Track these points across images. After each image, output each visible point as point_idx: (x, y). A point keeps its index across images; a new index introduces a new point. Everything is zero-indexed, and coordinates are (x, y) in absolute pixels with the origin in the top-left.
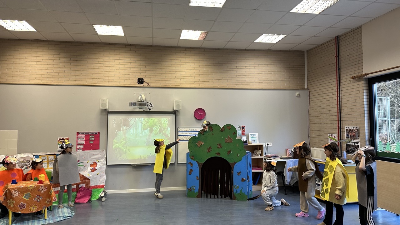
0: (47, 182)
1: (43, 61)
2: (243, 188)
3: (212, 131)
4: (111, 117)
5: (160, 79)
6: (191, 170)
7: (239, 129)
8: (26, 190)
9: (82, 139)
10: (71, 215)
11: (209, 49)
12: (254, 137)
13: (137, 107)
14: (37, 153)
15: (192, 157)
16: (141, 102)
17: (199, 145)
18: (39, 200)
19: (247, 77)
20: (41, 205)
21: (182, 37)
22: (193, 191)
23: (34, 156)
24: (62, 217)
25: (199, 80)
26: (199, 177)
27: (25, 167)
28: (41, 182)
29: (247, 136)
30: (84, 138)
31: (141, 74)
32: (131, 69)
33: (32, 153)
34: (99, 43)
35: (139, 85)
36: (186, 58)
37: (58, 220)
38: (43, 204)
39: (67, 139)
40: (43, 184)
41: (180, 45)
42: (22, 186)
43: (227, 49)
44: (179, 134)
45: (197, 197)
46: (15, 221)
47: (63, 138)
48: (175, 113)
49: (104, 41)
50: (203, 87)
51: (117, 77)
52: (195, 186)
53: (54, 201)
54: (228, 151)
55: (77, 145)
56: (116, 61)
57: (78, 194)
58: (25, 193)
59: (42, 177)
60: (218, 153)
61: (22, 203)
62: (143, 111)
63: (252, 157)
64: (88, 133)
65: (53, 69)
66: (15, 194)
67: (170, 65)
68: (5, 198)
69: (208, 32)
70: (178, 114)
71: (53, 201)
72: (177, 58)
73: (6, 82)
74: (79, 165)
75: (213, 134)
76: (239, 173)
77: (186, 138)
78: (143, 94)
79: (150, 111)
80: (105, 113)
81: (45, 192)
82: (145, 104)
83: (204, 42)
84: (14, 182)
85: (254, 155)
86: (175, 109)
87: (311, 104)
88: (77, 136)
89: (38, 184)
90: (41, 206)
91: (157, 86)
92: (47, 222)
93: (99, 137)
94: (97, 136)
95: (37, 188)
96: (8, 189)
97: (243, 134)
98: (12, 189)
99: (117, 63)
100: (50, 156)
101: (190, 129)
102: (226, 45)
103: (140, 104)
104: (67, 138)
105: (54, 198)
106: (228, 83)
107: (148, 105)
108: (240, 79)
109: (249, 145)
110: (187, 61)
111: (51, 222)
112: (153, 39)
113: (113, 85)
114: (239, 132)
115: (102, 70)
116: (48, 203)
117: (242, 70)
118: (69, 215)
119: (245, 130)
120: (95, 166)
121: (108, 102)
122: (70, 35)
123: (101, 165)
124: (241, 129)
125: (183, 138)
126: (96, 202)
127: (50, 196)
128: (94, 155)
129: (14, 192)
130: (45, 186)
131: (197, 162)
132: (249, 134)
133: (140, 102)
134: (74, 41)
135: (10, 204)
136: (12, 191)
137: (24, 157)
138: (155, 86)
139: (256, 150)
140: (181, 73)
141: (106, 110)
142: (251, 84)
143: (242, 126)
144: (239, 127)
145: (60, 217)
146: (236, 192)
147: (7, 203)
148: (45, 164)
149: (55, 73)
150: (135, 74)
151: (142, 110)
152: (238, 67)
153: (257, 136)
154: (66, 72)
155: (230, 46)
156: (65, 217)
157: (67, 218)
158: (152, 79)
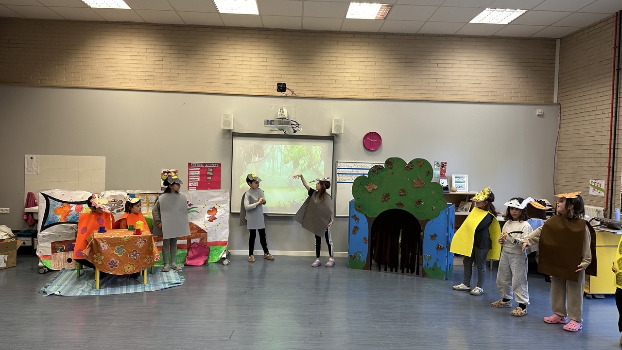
0: (147, 233)
1: (140, 54)
2: (438, 260)
3: (391, 168)
4: (238, 143)
5: (311, 85)
6: (356, 228)
7: (436, 167)
8: (118, 242)
9: (195, 173)
10: (179, 281)
11: (392, 34)
12: (462, 181)
13: (276, 127)
14: (133, 191)
15: (358, 208)
16: (283, 119)
17: (370, 189)
18: (135, 258)
19: (454, 81)
20: (138, 264)
21: (349, 16)
22: (358, 259)
23: (128, 194)
24: (167, 283)
25: (372, 87)
26: (368, 239)
27: (116, 210)
28: (138, 232)
29: (448, 179)
30: (199, 172)
31: (283, 76)
32: (268, 68)
33: (125, 191)
34: (220, 27)
35: (280, 94)
36: (354, 51)
37: (162, 287)
38: (141, 264)
39: (175, 172)
40: (141, 235)
41: (345, 28)
42: (113, 237)
43: (423, 35)
44: (339, 171)
45: (364, 268)
46: (104, 285)
47: (169, 170)
48: (332, 138)
49: (228, 23)
50: (380, 98)
51: (247, 81)
52: (361, 252)
53: (157, 259)
54: (417, 201)
55: (189, 181)
56: (245, 55)
57: (189, 252)
58: (117, 247)
59: (140, 224)
60: (400, 204)
61: (113, 259)
62: (284, 134)
63: (456, 213)
64: (205, 164)
65: (154, 66)
66: (104, 246)
67: (328, 62)
68: (90, 252)
69: (392, 6)
70: (338, 140)
71: (155, 261)
72: (339, 51)
73: (89, 86)
74: (192, 211)
75: (392, 173)
76: (433, 237)
77: (349, 178)
78: (285, 108)
79: (295, 134)
80: (228, 136)
81: (144, 246)
82: (287, 123)
83: (384, 22)
84: (102, 230)
85: (458, 210)
86: (333, 133)
87: (562, 129)
88: (189, 168)
89: (134, 234)
90: (138, 266)
91: (306, 96)
92: (147, 289)
93: (220, 171)
94: (217, 169)
95: (133, 240)
96: (95, 239)
97: (442, 175)
98: (100, 239)
99: (246, 59)
100: (150, 196)
101: (356, 164)
102: (422, 27)
103: (280, 123)
104: (174, 170)
105: (157, 256)
106: (420, 92)
107: (292, 125)
108: (442, 85)
109: (451, 193)
110: (356, 56)
111: (153, 289)
112: (302, 19)
113: (240, 93)
114: (437, 172)
115: (225, 70)
116: (148, 263)
117: (447, 69)
118: (177, 282)
119: (445, 169)
120: (214, 213)
121: (234, 119)
122: (177, 13)
123: (223, 212)
124: (440, 167)
125: (345, 178)
126: (215, 265)
127: (151, 253)
128: (213, 196)
129: (101, 244)
130: (144, 237)
131: (365, 215)
132: (453, 175)
133: (280, 120)
134: (184, 23)
135: (97, 260)
136: (99, 241)
137: (115, 196)
138: (303, 96)
139: (464, 202)
140: (345, 74)
141: (230, 130)
142: (461, 93)
143: (442, 163)
144: (436, 163)
145: (164, 283)
146: (428, 265)
147: (94, 259)
148: (144, 206)
149: (156, 73)
150: (274, 76)
151: (282, 133)
152: (439, 65)
153: (466, 179)
154: (172, 71)
155: (428, 29)
156: (171, 284)
157: (174, 285)
158: (299, 84)
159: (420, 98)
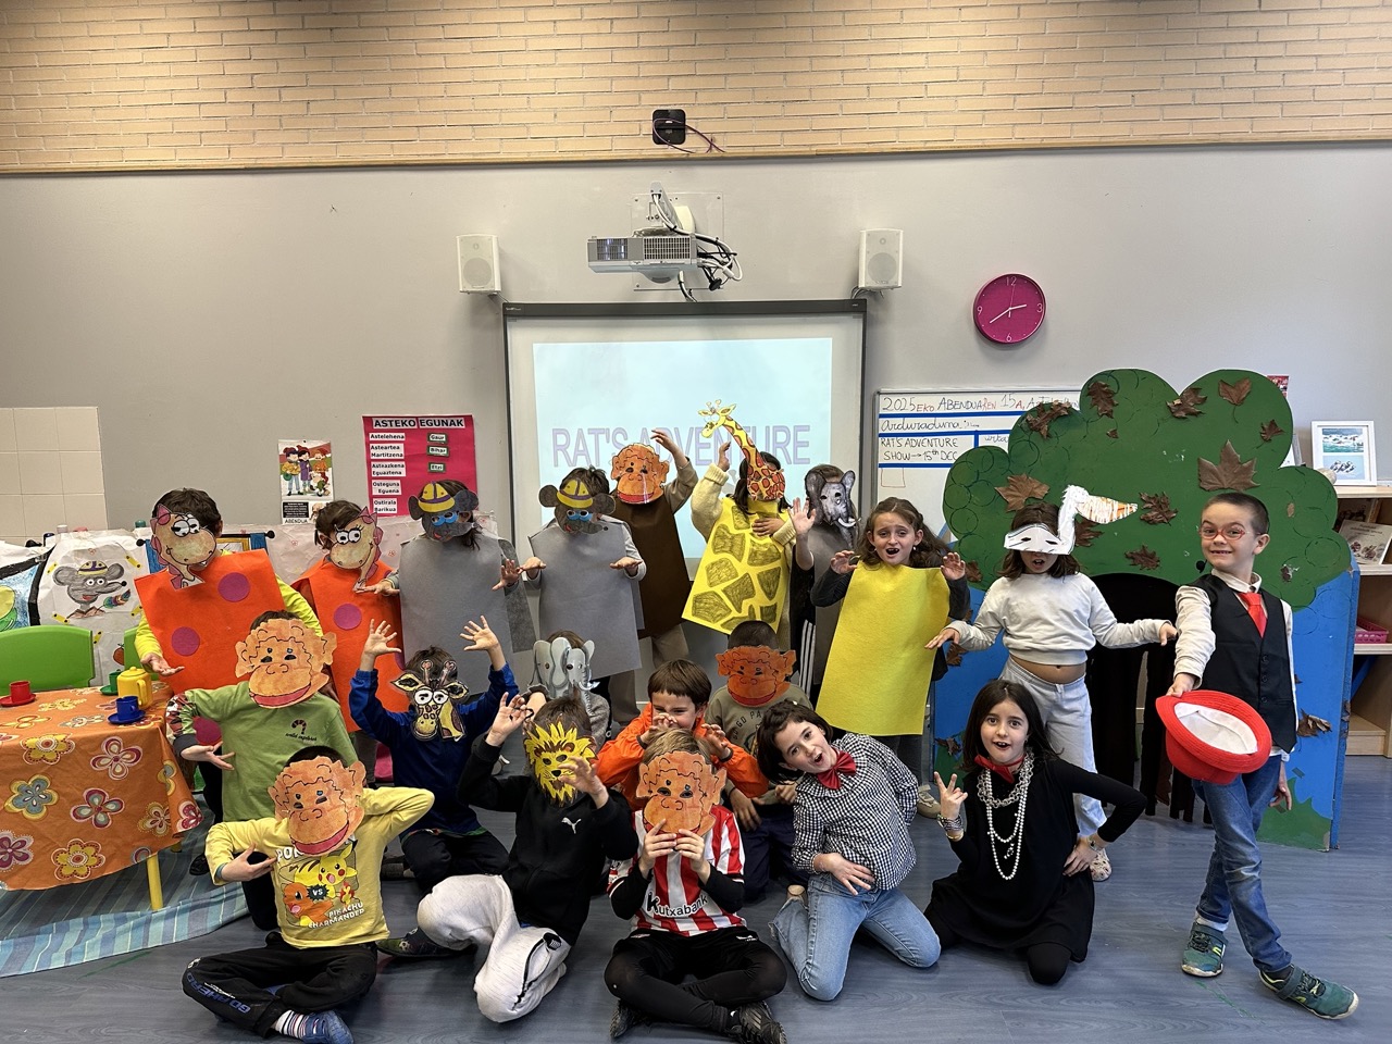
2: (1301, 775)
3: (1109, 415)
4: (522, 337)
5: (777, 109)
9: (390, 451)
12: (1349, 443)
13: (636, 266)
16: (665, 233)
17: (1015, 499)
18: (101, 818)
19: (1324, 64)
20: (118, 841)
23: (140, 543)
25: (1008, 103)
27: (102, 599)
30: (402, 446)
31: (672, 84)
32: (619, 56)
35: (664, 151)
38: (131, 838)
39: (324, 450)
44: (884, 426)
48: (860, 306)
51: (544, 110)
55: (370, 479)
62: (684, 300)
64: (418, 420)
65: (224, 83)
70: (882, 314)
77: (921, 450)
79: (720, 296)
80: (488, 317)
82: (684, 247)
86: (862, 285)
88: (367, 435)
90: (118, 847)
91: (761, 154)
93: (470, 440)
94: (461, 434)
95: (82, 752)
101: (947, 397)
103: (653, 250)
106: (1191, 112)
107: (700, 255)
108: (1276, 80)
115: (467, 76)
116: (159, 831)
121: (502, 255)
125: (906, 450)
132: (1315, 424)
133: (654, 237)
137: (92, 551)
138: (748, 152)
141: (492, 296)
142: (1351, 108)
149: (233, 107)
150: (641, 85)
151: (670, 294)
154: (287, 95)
158: (732, 111)
159: (1191, 138)
